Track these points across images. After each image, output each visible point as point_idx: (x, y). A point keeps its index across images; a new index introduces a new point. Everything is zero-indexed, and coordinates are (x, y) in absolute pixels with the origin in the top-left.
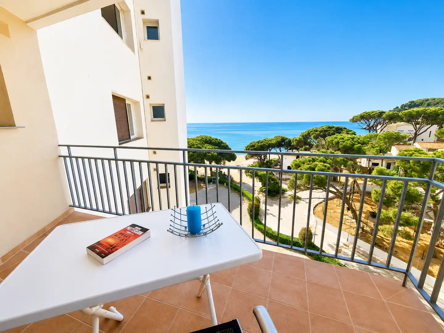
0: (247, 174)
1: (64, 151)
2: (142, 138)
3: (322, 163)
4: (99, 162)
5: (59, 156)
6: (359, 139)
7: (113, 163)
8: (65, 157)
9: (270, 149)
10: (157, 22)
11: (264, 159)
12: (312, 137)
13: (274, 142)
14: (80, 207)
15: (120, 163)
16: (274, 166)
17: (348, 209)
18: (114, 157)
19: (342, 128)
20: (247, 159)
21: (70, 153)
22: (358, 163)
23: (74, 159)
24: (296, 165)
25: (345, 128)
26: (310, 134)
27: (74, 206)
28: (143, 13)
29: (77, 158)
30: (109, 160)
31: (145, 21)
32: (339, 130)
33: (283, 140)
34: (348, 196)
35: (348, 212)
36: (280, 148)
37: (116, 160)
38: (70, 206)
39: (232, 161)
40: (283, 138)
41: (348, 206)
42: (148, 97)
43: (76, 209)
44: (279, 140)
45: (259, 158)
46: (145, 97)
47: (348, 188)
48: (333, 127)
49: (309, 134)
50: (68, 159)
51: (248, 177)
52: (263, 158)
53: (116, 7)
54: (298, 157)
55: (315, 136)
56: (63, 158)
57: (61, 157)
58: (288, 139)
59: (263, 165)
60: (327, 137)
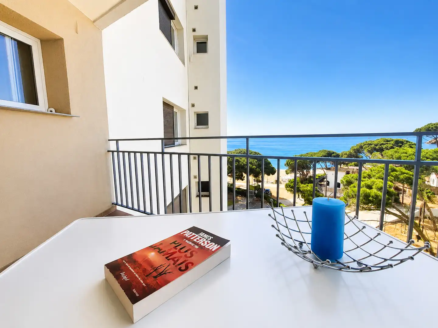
0: (288, 189)
2: (185, 145)
4: (145, 155)
5: (108, 151)
6: (427, 153)
8: (113, 152)
9: (314, 163)
10: (206, 37)
11: (307, 174)
12: (365, 151)
13: (318, 156)
14: (122, 206)
16: (319, 182)
17: (418, 238)
19: (403, 141)
20: (287, 174)
21: (118, 148)
22: (426, 183)
23: (121, 154)
24: (346, 181)
25: (407, 142)
26: (363, 147)
27: (117, 204)
28: (194, 30)
29: (123, 152)
30: (156, 153)
31: (195, 38)
32: (399, 144)
33: (330, 154)
34: (417, 222)
35: (418, 241)
36: (326, 163)
37: (163, 153)
38: (113, 204)
39: (271, 175)
40: (330, 152)
41: (417, 234)
42: (193, 106)
44: (325, 154)
45: (301, 173)
46: (190, 105)
47: (417, 211)
48: (392, 140)
49: (361, 147)
50: (115, 154)
51: (289, 192)
52: (305, 173)
53: (171, 27)
54: (348, 173)
55: (369, 150)
56: (111, 152)
57: (110, 152)
58: (335, 153)
59: (305, 180)
60: (384, 151)
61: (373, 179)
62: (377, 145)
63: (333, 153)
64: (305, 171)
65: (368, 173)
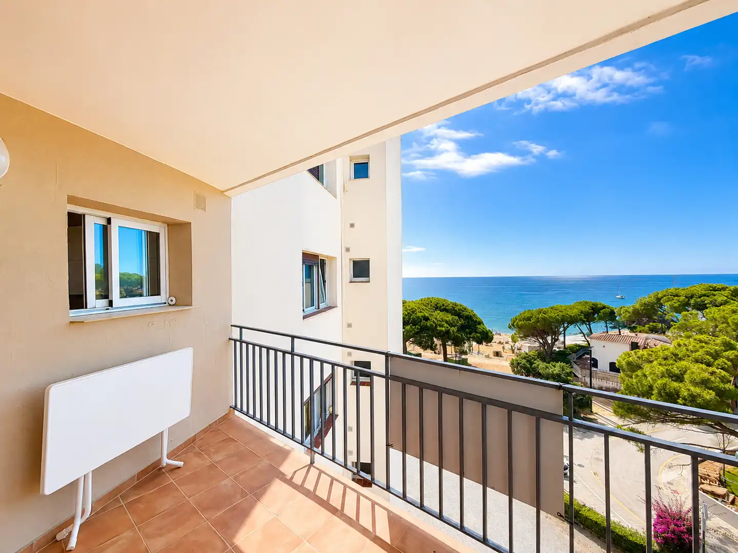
1: (236, 334)
2: (334, 307)
3: (704, 366)
4: (272, 353)
5: (230, 339)
7: (288, 357)
8: (235, 341)
9: (566, 325)
10: (368, 157)
11: (553, 343)
13: (574, 312)
14: (241, 411)
15: (297, 360)
16: (577, 359)
18: (290, 349)
21: (241, 337)
23: (244, 345)
24: (629, 364)
26: (660, 300)
27: (235, 408)
29: (248, 344)
30: (284, 353)
31: (352, 159)
33: (596, 309)
36: (589, 325)
37: (292, 354)
38: (231, 407)
39: (484, 343)
40: (596, 306)
42: (348, 250)
43: (236, 412)
44: (587, 309)
46: (344, 250)
49: (658, 300)
50: (238, 344)
52: (550, 342)
54: (634, 346)
55: (675, 305)
56: (233, 341)
57: (231, 341)
58: (608, 308)
59: (549, 356)
60: (707, 308)
61: (683, 363)
62: (692, 297)
63: (604, 307)
64: (549, 339)
65: (671, 349)
